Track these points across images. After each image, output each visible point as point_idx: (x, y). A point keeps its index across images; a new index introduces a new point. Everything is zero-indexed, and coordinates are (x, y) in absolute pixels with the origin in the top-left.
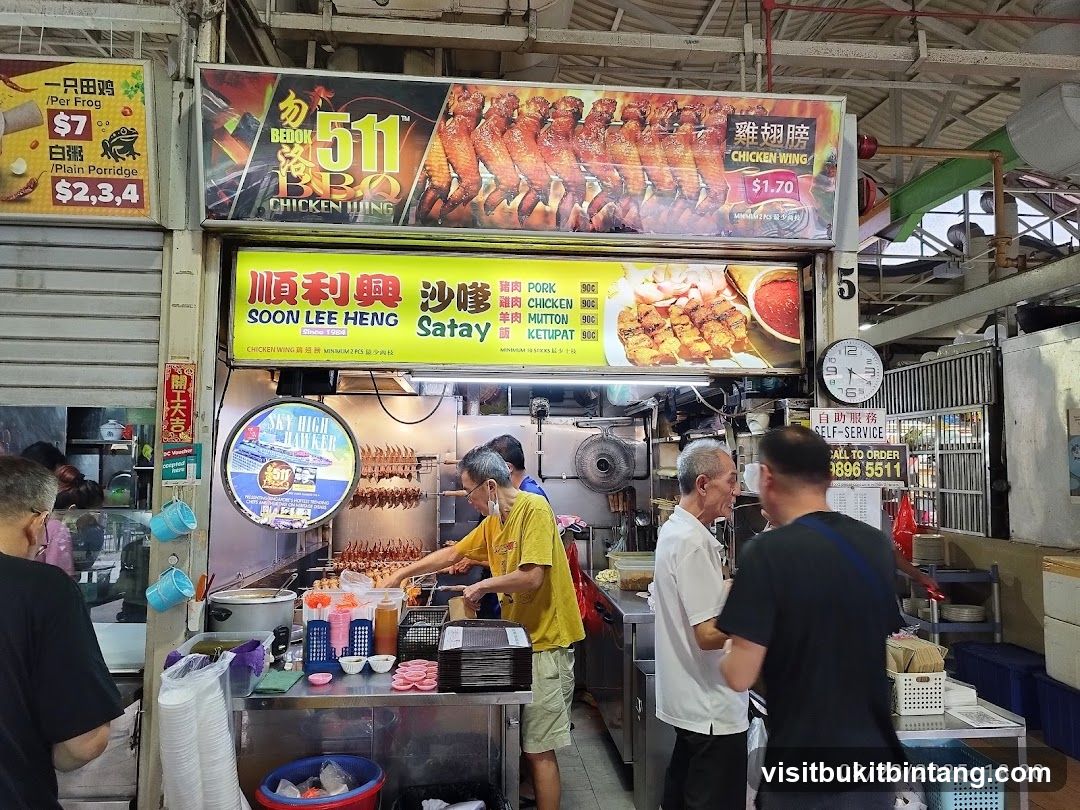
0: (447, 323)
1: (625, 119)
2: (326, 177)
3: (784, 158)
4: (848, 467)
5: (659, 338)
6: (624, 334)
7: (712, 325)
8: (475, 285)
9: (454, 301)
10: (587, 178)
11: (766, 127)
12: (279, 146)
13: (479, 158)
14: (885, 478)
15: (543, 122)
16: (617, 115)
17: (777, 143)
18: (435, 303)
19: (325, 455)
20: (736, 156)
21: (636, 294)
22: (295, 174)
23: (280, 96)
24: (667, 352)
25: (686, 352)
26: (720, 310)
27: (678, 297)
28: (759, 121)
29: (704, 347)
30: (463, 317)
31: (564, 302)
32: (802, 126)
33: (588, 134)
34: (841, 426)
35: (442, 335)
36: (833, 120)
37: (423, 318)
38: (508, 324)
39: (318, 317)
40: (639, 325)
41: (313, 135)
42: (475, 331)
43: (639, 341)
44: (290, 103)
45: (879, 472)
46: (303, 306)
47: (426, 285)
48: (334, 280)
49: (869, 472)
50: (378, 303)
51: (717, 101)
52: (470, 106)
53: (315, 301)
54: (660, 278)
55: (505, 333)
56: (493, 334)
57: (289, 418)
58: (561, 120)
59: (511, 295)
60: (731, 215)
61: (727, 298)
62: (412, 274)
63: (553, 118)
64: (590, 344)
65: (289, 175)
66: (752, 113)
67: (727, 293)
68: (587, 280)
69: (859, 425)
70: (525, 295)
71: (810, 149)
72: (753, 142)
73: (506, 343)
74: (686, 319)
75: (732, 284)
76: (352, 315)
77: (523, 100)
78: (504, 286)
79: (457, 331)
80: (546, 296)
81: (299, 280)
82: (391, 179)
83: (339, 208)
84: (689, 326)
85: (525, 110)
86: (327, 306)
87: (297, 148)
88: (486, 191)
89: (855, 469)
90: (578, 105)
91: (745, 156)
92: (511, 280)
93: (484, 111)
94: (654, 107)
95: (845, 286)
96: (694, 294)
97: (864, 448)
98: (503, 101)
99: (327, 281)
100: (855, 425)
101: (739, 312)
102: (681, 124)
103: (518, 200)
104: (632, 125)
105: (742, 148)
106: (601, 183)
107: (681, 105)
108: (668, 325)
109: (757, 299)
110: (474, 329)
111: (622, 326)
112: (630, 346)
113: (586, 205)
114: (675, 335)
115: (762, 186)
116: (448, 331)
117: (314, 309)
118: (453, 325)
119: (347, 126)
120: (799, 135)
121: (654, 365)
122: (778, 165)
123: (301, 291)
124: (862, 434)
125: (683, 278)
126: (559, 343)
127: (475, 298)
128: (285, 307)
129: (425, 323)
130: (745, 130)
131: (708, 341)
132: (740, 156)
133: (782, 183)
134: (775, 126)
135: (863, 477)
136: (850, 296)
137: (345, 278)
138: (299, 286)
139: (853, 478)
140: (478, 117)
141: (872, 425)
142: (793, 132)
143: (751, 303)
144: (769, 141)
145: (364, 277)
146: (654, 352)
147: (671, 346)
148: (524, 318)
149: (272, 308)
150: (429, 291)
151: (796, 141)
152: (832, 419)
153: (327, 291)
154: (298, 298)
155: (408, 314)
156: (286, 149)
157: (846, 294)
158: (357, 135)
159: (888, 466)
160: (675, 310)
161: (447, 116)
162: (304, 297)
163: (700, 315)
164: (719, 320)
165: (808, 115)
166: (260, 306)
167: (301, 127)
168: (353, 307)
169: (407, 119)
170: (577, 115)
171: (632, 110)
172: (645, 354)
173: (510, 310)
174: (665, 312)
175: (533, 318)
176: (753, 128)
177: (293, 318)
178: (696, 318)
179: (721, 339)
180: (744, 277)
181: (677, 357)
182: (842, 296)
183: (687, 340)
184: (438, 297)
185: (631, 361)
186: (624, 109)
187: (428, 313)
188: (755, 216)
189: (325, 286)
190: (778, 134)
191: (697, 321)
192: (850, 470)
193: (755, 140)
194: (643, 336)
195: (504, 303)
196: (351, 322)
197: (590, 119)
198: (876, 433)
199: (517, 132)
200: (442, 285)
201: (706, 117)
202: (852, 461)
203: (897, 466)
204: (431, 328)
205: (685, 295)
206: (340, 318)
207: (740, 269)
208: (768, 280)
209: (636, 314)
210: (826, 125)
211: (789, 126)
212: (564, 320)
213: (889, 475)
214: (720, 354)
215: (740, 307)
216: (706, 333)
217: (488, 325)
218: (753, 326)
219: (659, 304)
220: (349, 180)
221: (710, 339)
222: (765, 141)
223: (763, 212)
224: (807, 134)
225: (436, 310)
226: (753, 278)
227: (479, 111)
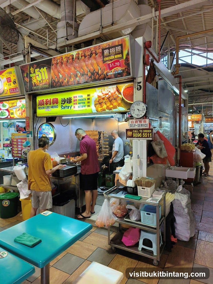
0: (65, 106)
1: (82, 57)
2: (38, 81)
3: (116, 57)
4: (138, 134)
5: (102, 105)
6: (95, 105)
7: (113, 101)
8: (69, 98)
9: (66, 101)
10: (77, 72)
11: (111, 50)
12: (32, 77)
13: (59, 73)
14: (147, 137)
15: (67, 62)
16: (80, 56)
17: (114, 53)
18: (63, 103)
19: (50, 133)
20: (105, 59)
21: (98, 95)
22: (35, 82)
23: (30, 68)
24: (104, 108)
25: (108, 108)
26: (115, 97)
27: (106, 95)
28: (109, 48)
29: (111, 106)
30: (68, 105)
31: (84, 99)
32: (119, 47)
33: (75, 62)
34: (137, 124)
35: (65, 109)
36: (126, 43)
37: (62, 106)
38: (75, 105)
39: (47, 107)
40: (98, 102)
41: (35, 74)
42: (70, 108)
43: (98, 106)
44: (31, 69)
45: (146, 136)
46: (45, 105)
47: (62, 99)
48: (49, 100)
49: (144, 136)
50: (55, 104)
51: (99, 47)
52: (55, 62)
53: (47, 105)
54: (103, 91)
55: (74, 107)
56: (72, 107)
57: (45, 126)
58: (70, 60)
59: (75, 99)
60: (107, 74)
61: (117, 94)
62: (60, 97)
63: (69, 60)
64: (89, 108)
65: (34, 82)
66: (107, 47)
67: (117, 92)
68: (88, 94)
69: (141, 123)
70: (78, 99)
71: (122, 53)
72: (108, 55)
73: (75, 109)
74: (108, 100)
75: (118, 90)
76: (52, 107)
77: (64, 58)
78: (74, 97)
79: (67, 108)
80: (81, 98)
81: (44, 101)
82: (47, 80)
83: (41, 87)
84: (108, 102)
85: (64, 60)
86: (48, 105)
87: (34, 77)
88: (61, 78)
89: (140, 135)
90: (73, 56)
91: (107, 59)
92: (75, 96)
93: (58, 62)
94: (87, 52)
95: (139, 87)
96: (110, 94)
97: (143, 129)
98: (60, 59)
99: (48, 100)
100: (141, 124)
101: (119, 97)
102: (92, 54)
103: (66, 80)
104: (83, 57)
105: (106, 57)
106: (80, 73)
107: (92, 50)
108: (104, 102)
109: (123, 93)
110: (69, 107)
111: (95, 103)
112: (97, 108)
113: (78, 78)
114: (106, 104)
115: (112, 65)
116: (65, 108)
117: (47, 106)
118: (66, 107)
119: (39, 71)
120: (119, 49)
121: (101, 111)
122: (115, 58)
123: (45, 103)
124: (142, 126)
125: (107, 90)
126: (84, 108)
127: (69, 101)
128: (43, 106)
129: (62, 107)
130: (106, 52)
131: (112, 105)
132: (106, 59)
133: (116, 63)
134: (113, 49)
135: (142, 137)
136: (140, 89)
137: (50, 99)
138: (45, 102)
139: (139, 137)
140: (57, 64)
141: (145, 123)
142: (117, 49)
143: (122, 94)
144: (112, 53)
145: (53, 99)
146: (101, 109)
147: (105, 106)
148: (78, 103)
149: (41, 106)
150: (62, 100)
151: (118, 51)
152: (134, 122)
153: (48, 102)
154: (44, 104)
155: (60, 105)
156: (33, 77)
157: (139, 89)
158: (41, 72)
159: (148, 134)
160: (106, 98)
161: (52, 65)
162: (45, 104)
163: (111, 99)
164: (115, 99)
165: (120, 44)
166: (40, 106)
167: (34, 73)
168: (52, 105)
169: (47, 67)
170: (73, 58)
171: (83, 54)
172: (100, 109)
173: (75, 102)
174: (103, 99)
175: (79, 103)
176: (108, 51)
177: (44, 108)
178: (110, 99)
179: (115, 104)
180: (121, 88)
181: (106, 109)
182: (138, 90)
183: (108, 105)
184: (64, 101)
185: (97, 111)
186: (81, 54)
187: (62, 105)
188: (112, 73)
189: (48, 101)
190: (114, 51)
191: (110, 100)
192: (139, 135)
193: (109, 54)
194: (99, 105)
195: (74, 101)
196: (52, 108)
197: (75, 58)
198: (146, 125)
199: (64, 65)
200: (64, 98)
201: (97, 51)
202: (139, 133)
203: (150, 134)
204: (63, 108)
205: (108, 94)
206: (50, 107)
207: (120, 86)
208: (126, 87)
209: (98, 100)
210: (125, 44)
211: (116, 48)
212: (84, 103)
213: (148, 137)
214: (115, 107)
215: (120, 95)
216: (112, 103)
217: (72, 106)
218: (123, 100)
219: (102, 97)
220: (41, 81)
221: (113, 104)
222: (111, 53)
223: (114, 72)
224: (121, 48)
225: (64, 104)
226: (123, 87)
227: (57, 62)
